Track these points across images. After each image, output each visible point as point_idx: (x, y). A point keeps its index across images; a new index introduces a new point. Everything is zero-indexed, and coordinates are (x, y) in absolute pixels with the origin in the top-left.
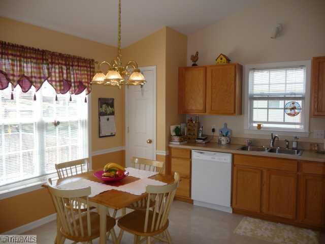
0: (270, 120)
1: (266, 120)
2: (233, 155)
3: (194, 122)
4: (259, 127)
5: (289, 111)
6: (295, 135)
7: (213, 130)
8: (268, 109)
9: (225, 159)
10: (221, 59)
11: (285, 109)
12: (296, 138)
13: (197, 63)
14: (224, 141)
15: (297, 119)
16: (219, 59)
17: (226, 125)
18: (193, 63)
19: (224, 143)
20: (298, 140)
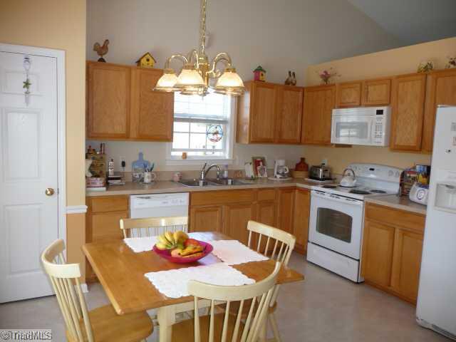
0: (192, 147)
1: (188, 148)
2: (191, 194)
3: (98, 153)
4: (185, 156)
5: (211, 136)
6: (225, 164)
7: (123, 164)
8: (189, 133)
9: (181, 201)
10: (148, 60)
11: (208, 134)
12: (227, 166)
13: (104, 57)
14: (147, 177)
15: (219, 145)
16: (144, 59)
17: (141, 155)
18: (100, 57)
19: (147, 180)
20: (229, 168)
